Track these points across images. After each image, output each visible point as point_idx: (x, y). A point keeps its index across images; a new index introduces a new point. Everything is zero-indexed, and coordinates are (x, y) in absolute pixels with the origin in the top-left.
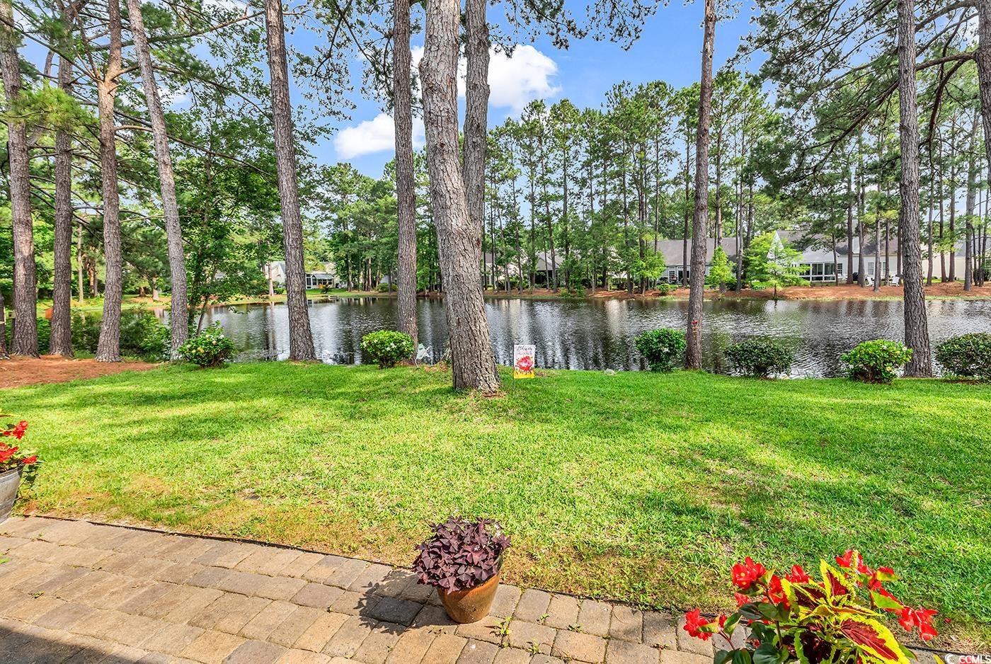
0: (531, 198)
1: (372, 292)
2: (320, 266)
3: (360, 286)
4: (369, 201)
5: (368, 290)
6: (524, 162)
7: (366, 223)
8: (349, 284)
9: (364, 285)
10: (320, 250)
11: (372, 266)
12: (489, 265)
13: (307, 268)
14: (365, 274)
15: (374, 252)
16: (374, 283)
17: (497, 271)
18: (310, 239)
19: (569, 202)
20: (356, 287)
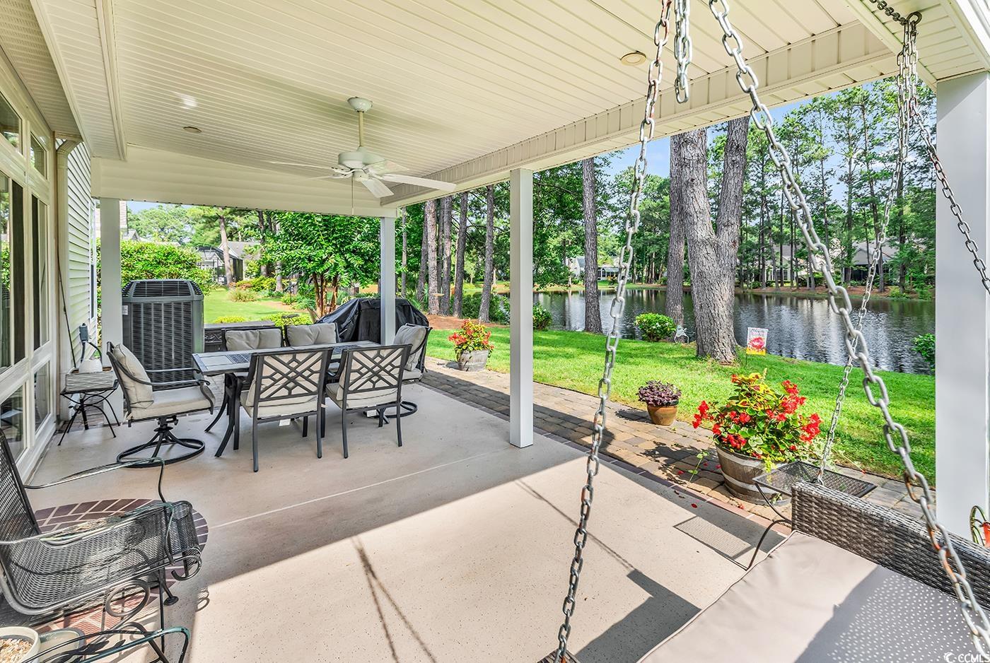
0: (849, 179)
1: (654, 285)
2: (609, 261)
3: (644, 279)
4: (654, 199)
5: (651, 282)
6: (838, 138)
7: (651, 219)
8: (633, 277)
9: (647, 278)
10: (610, 246)
11: (655, 260)
12: (787, 258)
13: (599, 262)
14: (649, 268)
15: (657, 247)
16: (657, 276)
17: (797, 265)
18: (602, 235)
19: (907, 179)
20: (640, 280)
